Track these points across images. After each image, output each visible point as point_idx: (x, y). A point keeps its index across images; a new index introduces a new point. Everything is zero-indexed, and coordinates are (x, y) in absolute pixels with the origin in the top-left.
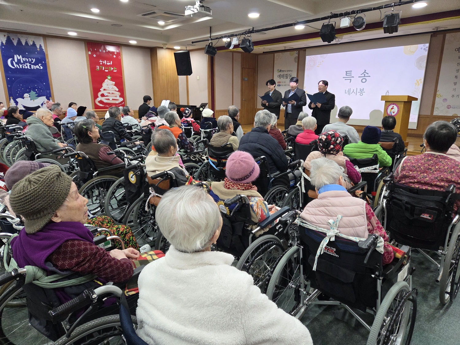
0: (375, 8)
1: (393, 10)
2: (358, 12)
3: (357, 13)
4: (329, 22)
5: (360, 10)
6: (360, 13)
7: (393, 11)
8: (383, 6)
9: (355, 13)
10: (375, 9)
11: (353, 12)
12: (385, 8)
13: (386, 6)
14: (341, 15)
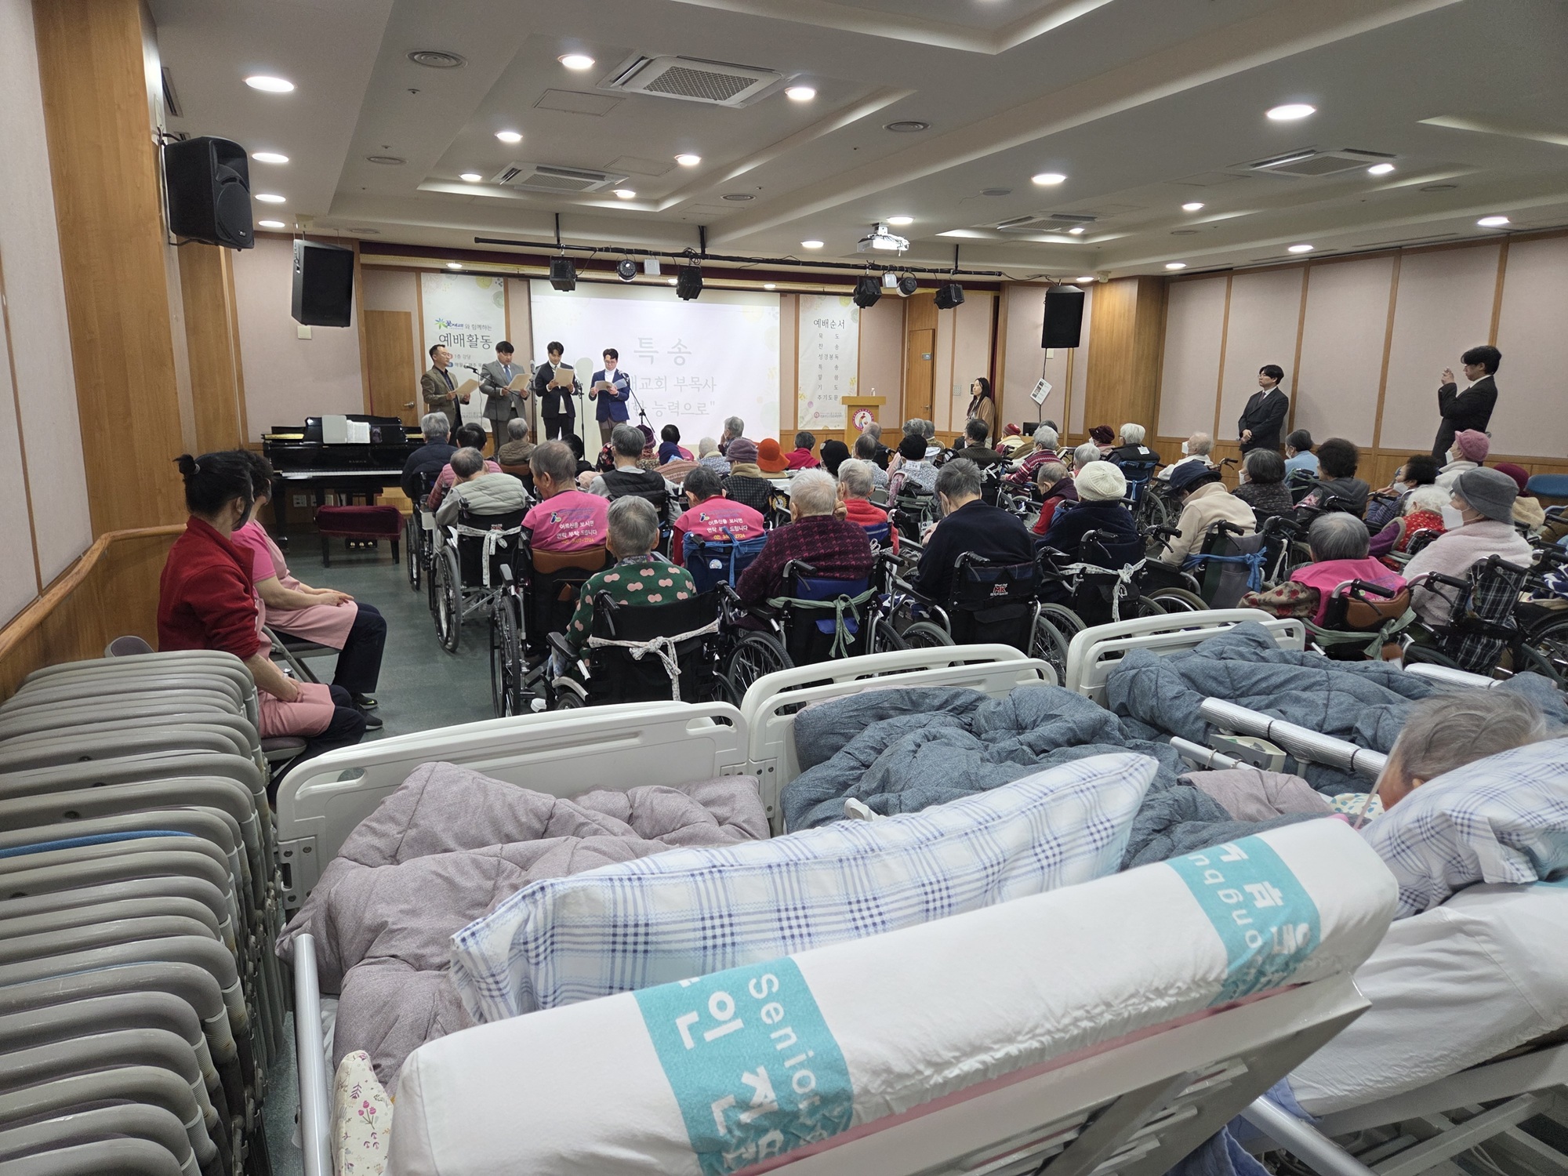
3: (907, 271)
11: (901, 269)
13: (942, 271)
14: (884, 268)
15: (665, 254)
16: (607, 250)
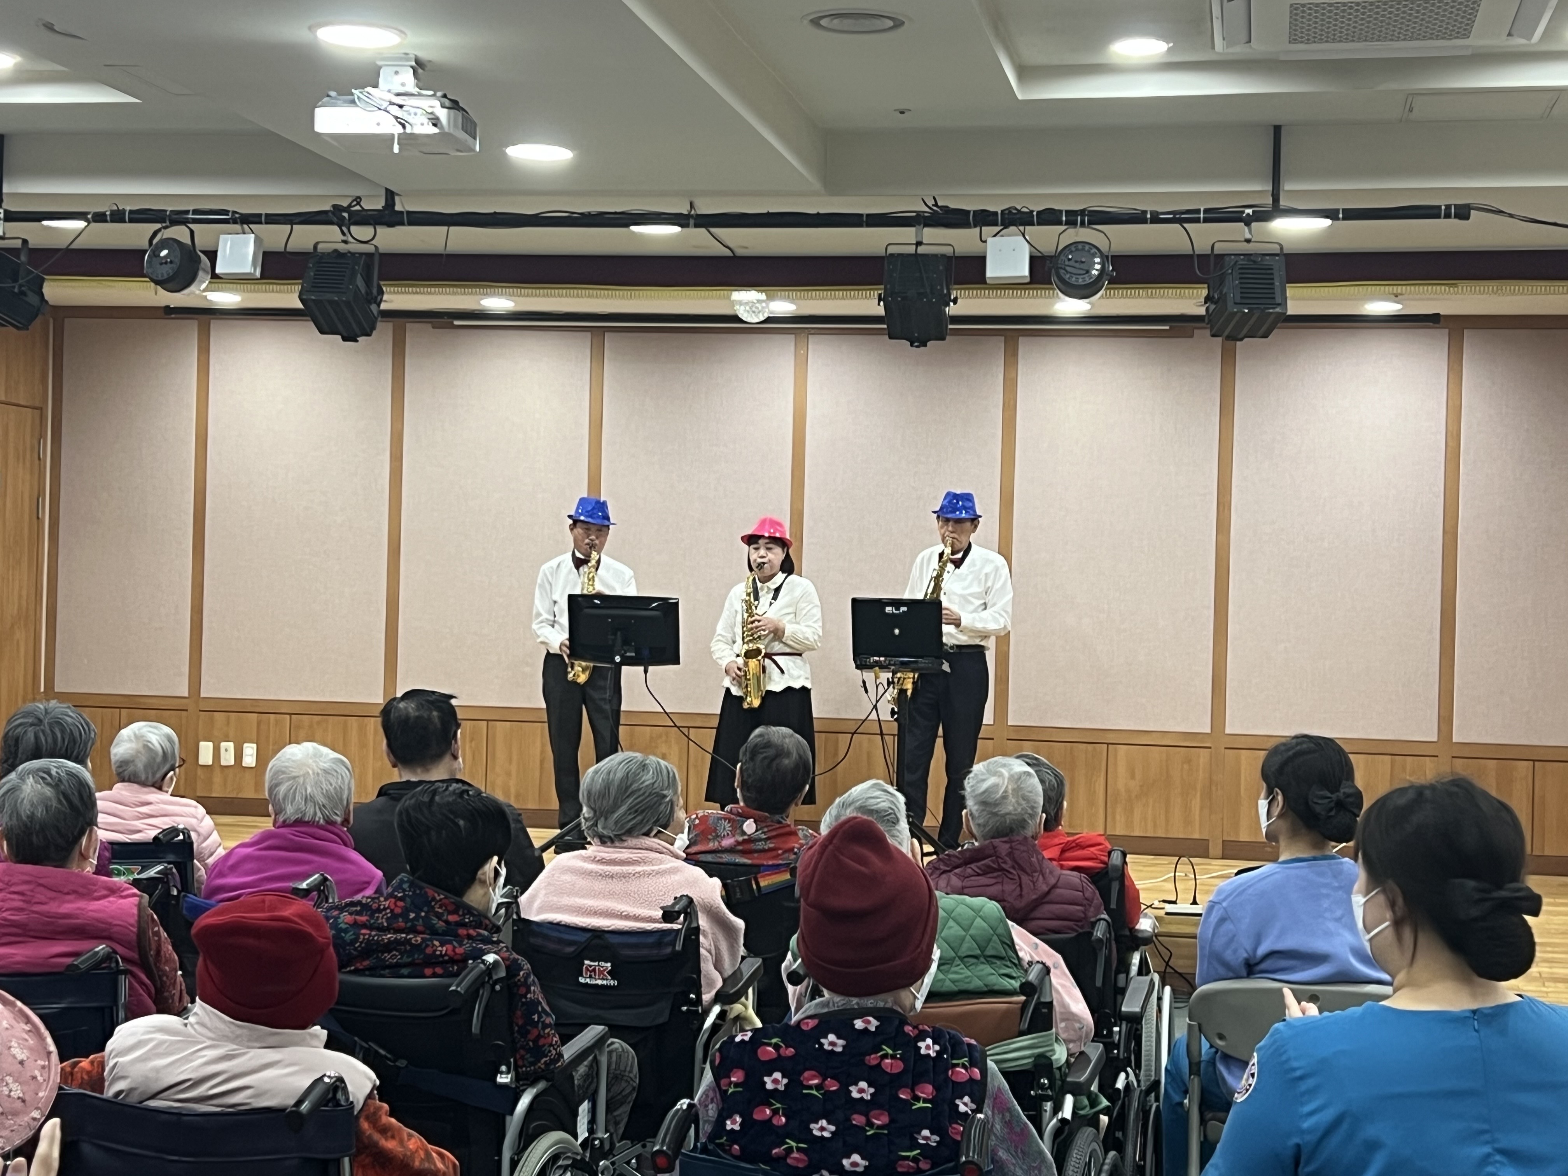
0: (1158, 213)
1: (1248, 236)
2: (1073, 219)
3: (1071, 223)
4: (919, 244)
5: (1082, 212)
6: (1083, 224)
7: (1248, 241)
8: (1198, 211)
9: (1059, 223)
10: (1156, 219)
11: (1049, 217)
12: (1206, 220)
13: (1215, 216)
14: (984, 218)
15: (273, 219)
16: (118, 217)
